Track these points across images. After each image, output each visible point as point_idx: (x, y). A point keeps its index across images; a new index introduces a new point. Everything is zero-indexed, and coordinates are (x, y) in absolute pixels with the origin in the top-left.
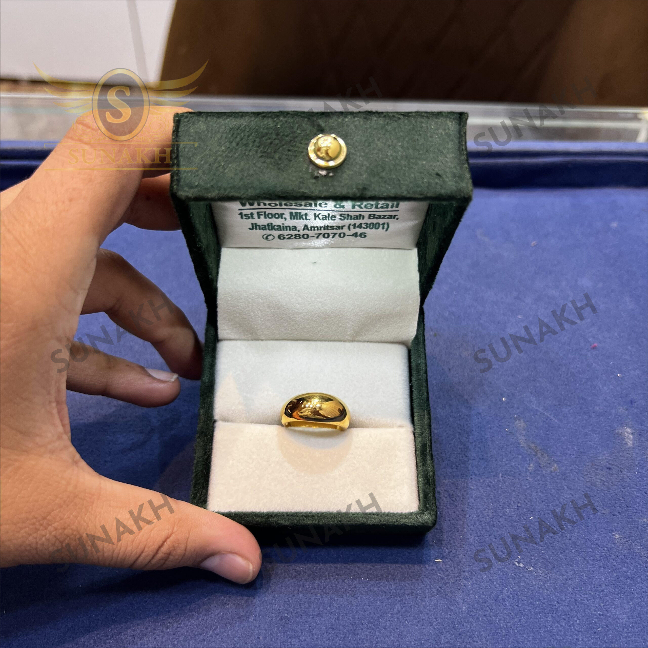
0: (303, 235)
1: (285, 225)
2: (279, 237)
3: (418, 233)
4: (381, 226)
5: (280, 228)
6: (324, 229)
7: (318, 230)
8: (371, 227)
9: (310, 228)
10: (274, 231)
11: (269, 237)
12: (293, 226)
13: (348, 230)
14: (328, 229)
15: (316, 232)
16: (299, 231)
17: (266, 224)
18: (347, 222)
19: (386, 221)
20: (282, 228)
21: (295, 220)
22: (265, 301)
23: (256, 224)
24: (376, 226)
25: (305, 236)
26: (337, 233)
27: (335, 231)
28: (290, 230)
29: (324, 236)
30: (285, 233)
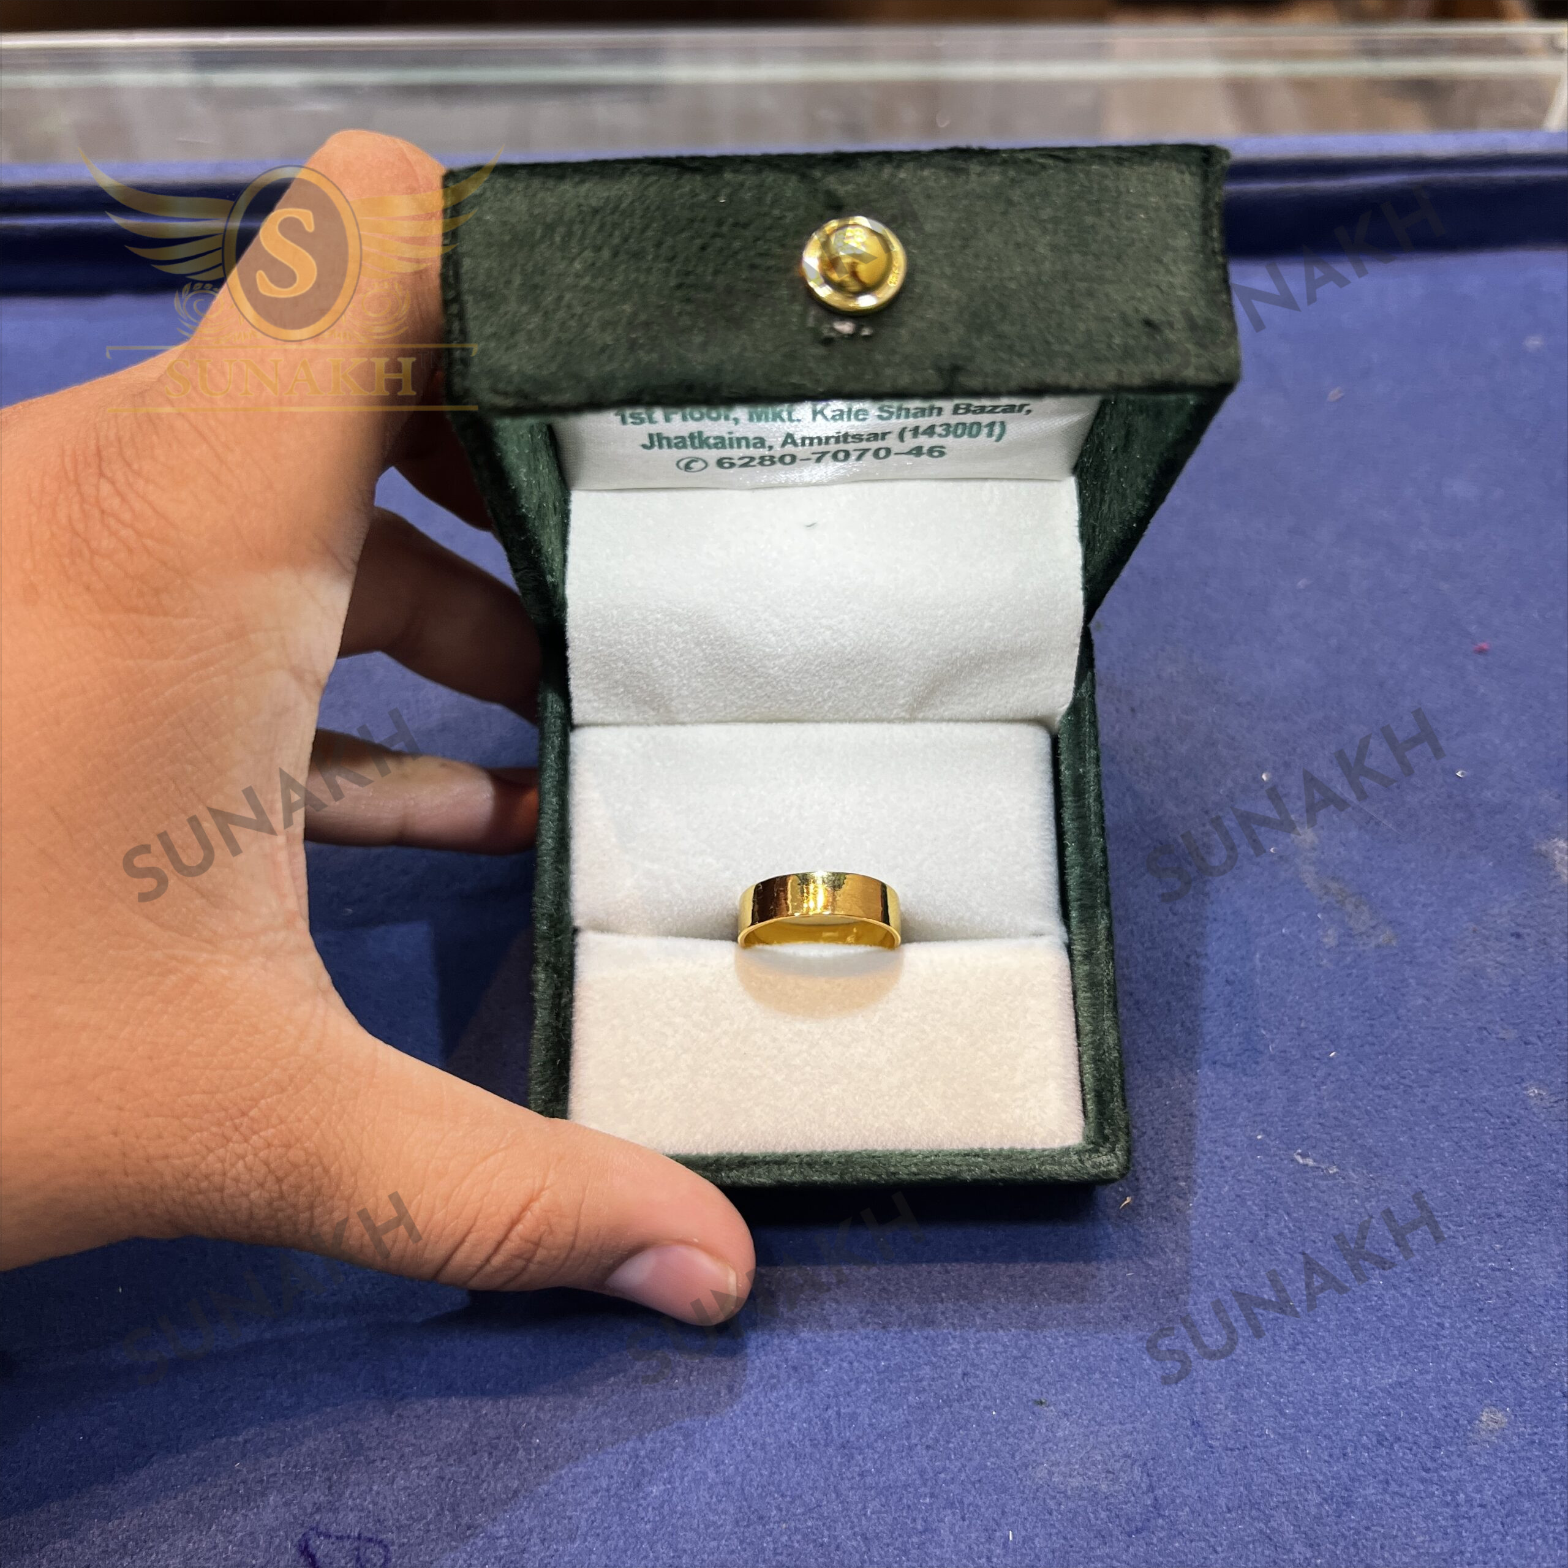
0: (782, 459)
1: (738, 435)
2: (720, 463)
3: (1080, 441)
4: (985, 431)
5: (720, 443)
6: (837, 442)
7: (820, 443)
8: (959, 432)
9: (799, 441)
10: (705, 449)
11: (693, 465)
12: (755, 438)
13: (897, 442)
14: (845, 441)
15: (816, 448)
16: (771, 448)
17: (686, 434)
18: (895, 424)
19: (997, 418)
20: (727, 442)
21: (762, 424)
22: (687, 628)
23: (658, 435)
24: (971, 430)
25: (788, 459)
26: (868, 450)
27: (864, 445)
28: (748, 446)
29: (835, 456)
30: (735, 453)
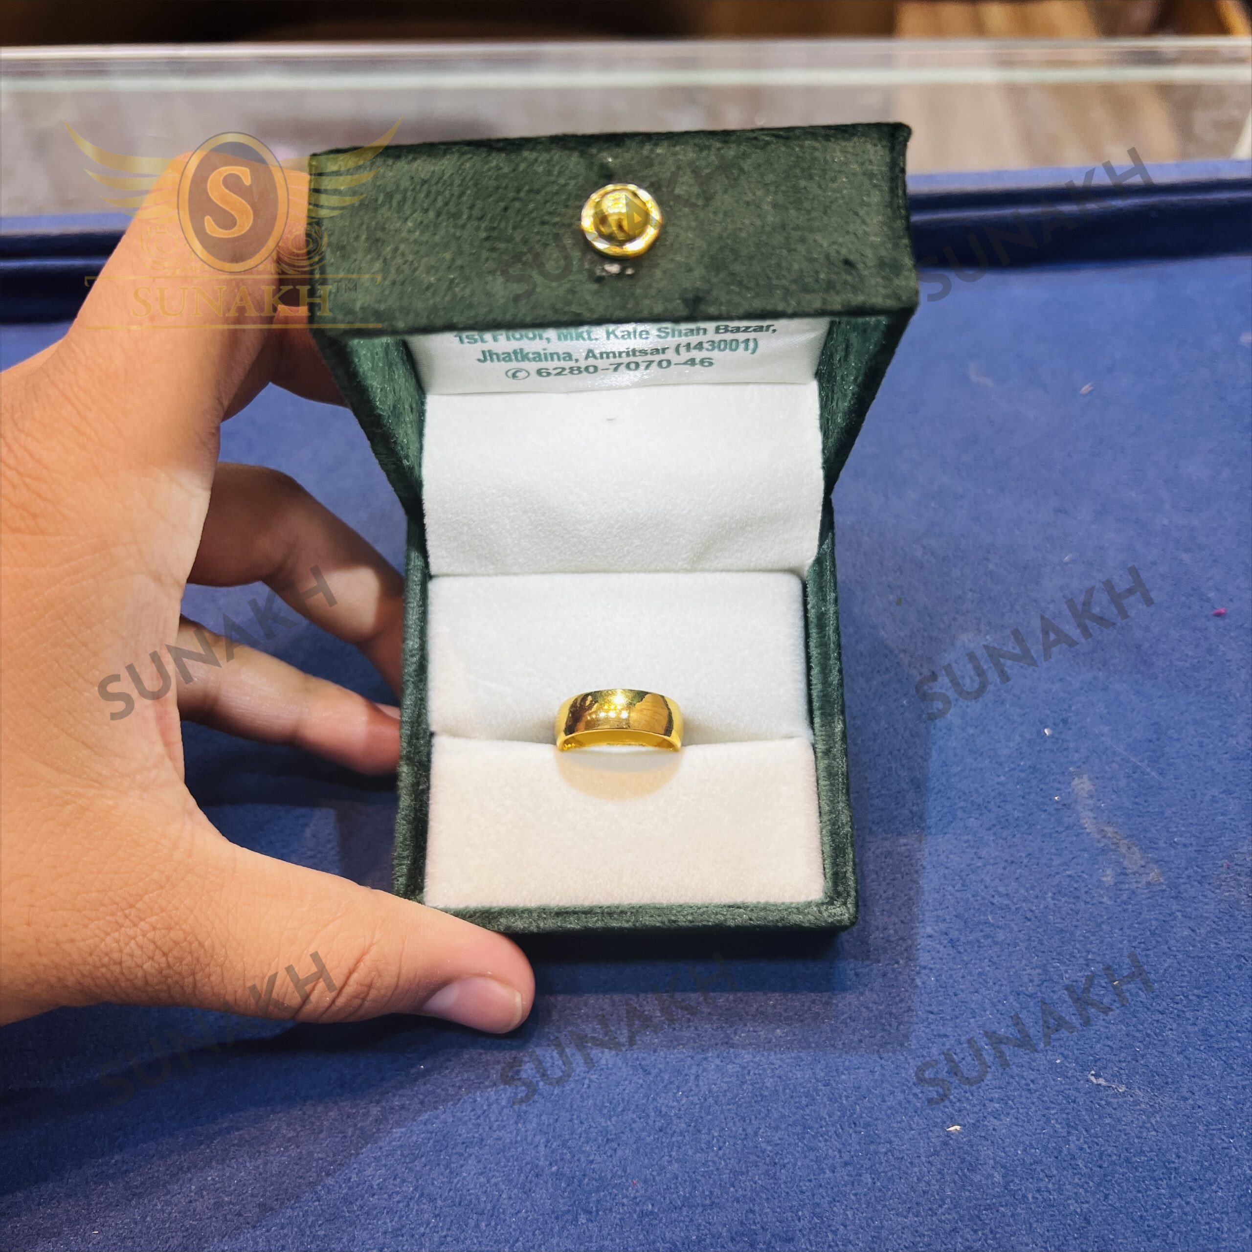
0: (587, 369)
1: (550, 350)
2: (539, 373)
3: (818, 353)
4: (742, 346)
5: (538, 357)
6: (628, 354)
7: (615, 356)
8: (722, 347)
10: (527, 362)
11: (518, 374)
12: (564, 353)
13: (675, 355)
14: (634, 355)
15: (612, 360)
16: (577, 360)
17: (511, 351)
18: (671, 341)
19: (751, 335)
20: (543, 356)
21: (568, 342)
23: (489, 351)
24: (733, 345)
25: (591, 369)
26: (653, 361)
27: (649, 358)
28: (559, 359)
29: (628, 366)
30: (550, 365)
